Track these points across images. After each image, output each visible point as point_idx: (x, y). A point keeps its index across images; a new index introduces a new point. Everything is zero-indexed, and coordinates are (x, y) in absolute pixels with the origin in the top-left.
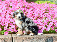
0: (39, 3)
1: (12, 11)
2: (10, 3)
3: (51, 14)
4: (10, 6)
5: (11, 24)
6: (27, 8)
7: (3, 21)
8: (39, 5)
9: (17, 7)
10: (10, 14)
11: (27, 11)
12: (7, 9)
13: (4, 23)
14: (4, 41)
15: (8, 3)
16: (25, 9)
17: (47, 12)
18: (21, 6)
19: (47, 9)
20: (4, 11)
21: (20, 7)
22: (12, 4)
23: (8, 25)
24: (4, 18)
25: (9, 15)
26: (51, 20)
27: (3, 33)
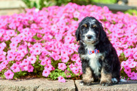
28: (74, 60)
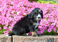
0: (41, 3)
1: (13, 10)
2: (11, 2)
3: (53, 15)
4: (11, 5)
5: (11, 23)
6: (29, 8)
7: (3, 20)
8: (41, 5)
9: (18, 6)
10: (11, 13)
11: (28, 11)
12: (7, 8)
13: (4, 22)
14: (4, 40)
15: (9, 2)
16: (27, 8)
17: (49, 12)
18: (22, 5)
19: (49, 9)
20: (4, 10)
21: (21, 7)
22: (13, 3)
23: (8, 24)
24: (4, 17)
25: (9, 14)
26: (53, 21)
27: (3, 32)
28: (11, 25)
